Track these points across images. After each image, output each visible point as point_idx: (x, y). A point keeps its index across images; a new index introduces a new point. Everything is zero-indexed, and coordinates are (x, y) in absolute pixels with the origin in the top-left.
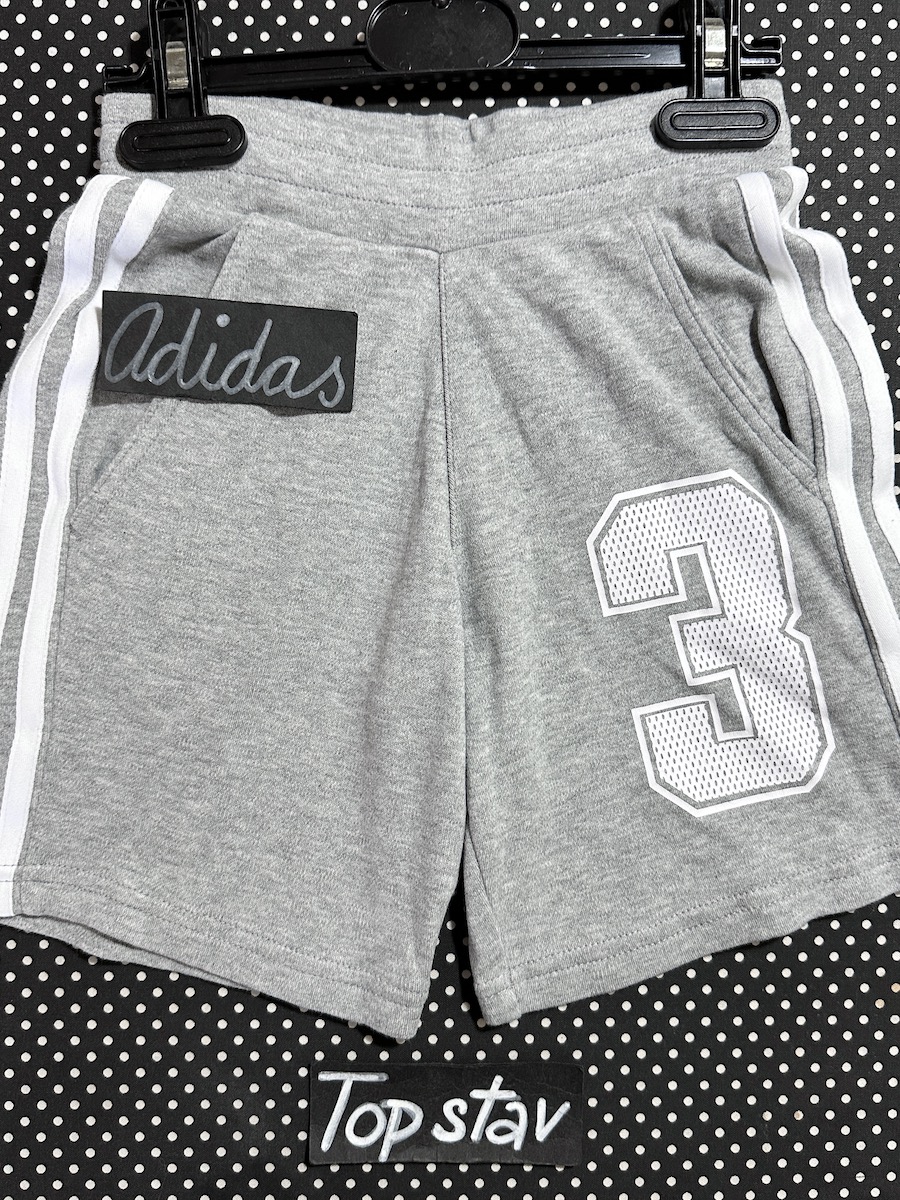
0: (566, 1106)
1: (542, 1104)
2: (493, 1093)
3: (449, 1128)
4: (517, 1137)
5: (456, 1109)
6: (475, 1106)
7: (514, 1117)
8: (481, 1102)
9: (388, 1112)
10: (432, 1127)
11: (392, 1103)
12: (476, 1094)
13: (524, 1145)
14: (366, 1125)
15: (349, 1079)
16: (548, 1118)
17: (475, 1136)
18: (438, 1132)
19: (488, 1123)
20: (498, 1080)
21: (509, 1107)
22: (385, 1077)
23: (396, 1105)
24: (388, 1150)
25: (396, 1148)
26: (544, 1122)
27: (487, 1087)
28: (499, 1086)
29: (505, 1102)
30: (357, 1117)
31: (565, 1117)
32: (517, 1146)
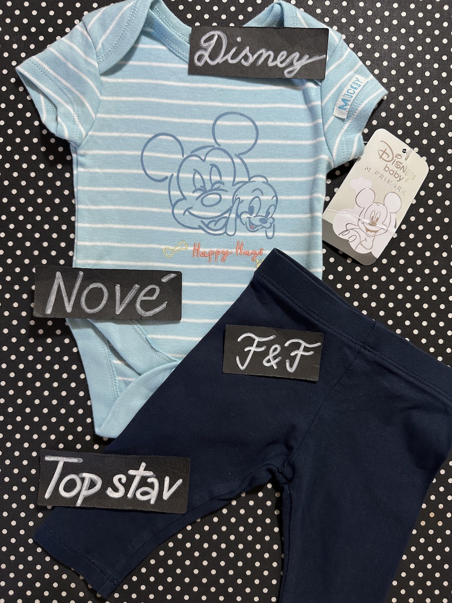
0: (180, 481)
1: (167, 479)
2: (140, 472)
3: (116, 490)
4: (153, 497)
5: (120, 480)
6: (131, 479)
7: (152, 486)
8: (134, 477)
9: (83, 480)
10: (106, 489)
11: (85, 475)
12: (131, 472)
13: (156, 501)
14: (70, 486)
15: (62, 461)
16: (170, 487)
17: (130, 495)
18: (110, 492)
19: (137, 488)
20: (143, 465)
21: (149, 480)
22: (81, 460)
23: (88, 476)
24: (82, 500)
25: (86, 499)
26: (168, 487)
27: (138, 469)
28: (144, 468)
29: (147, 478)
30: (66, 481)
31: (179, 487)
32: (152, 502)
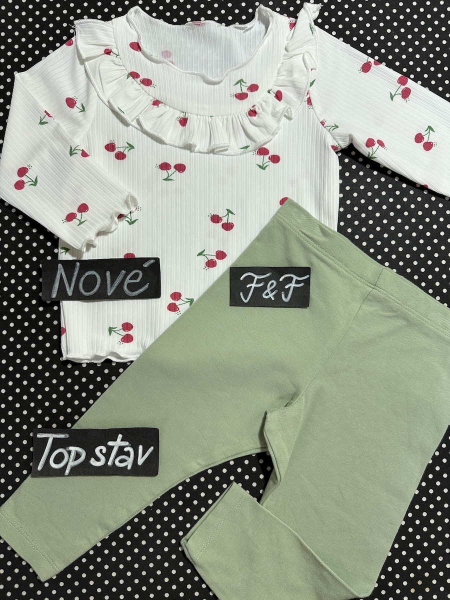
0: (152, 448)
1: (141, 447)
2: (118, 443)
3: (98, 459)
4: (129, 463)
5: (101, 450)
6: (110, 449)
7: (128, 454)
8: (114, 446)
9: (69, 452)
10: (90, 459)
11: (71, 448)
12: (110, 443)
13: (132, 467)
14: (59, 459)
15: (51, 437)
16: (144, 454)
17: (110, 463)
18: (93, 462)
19: (116, 457)
20: (120, 436)
21: (126, 449)
22: (68, 436)
23: (73, 449)
24: (69, 470)
25: (73, 469)
26: (141, 456)
27: (115, 440)
28: (120, 439)
29: (123, 447)
30: (55, 455)
31: (151, 454)
32: (129, 468)
